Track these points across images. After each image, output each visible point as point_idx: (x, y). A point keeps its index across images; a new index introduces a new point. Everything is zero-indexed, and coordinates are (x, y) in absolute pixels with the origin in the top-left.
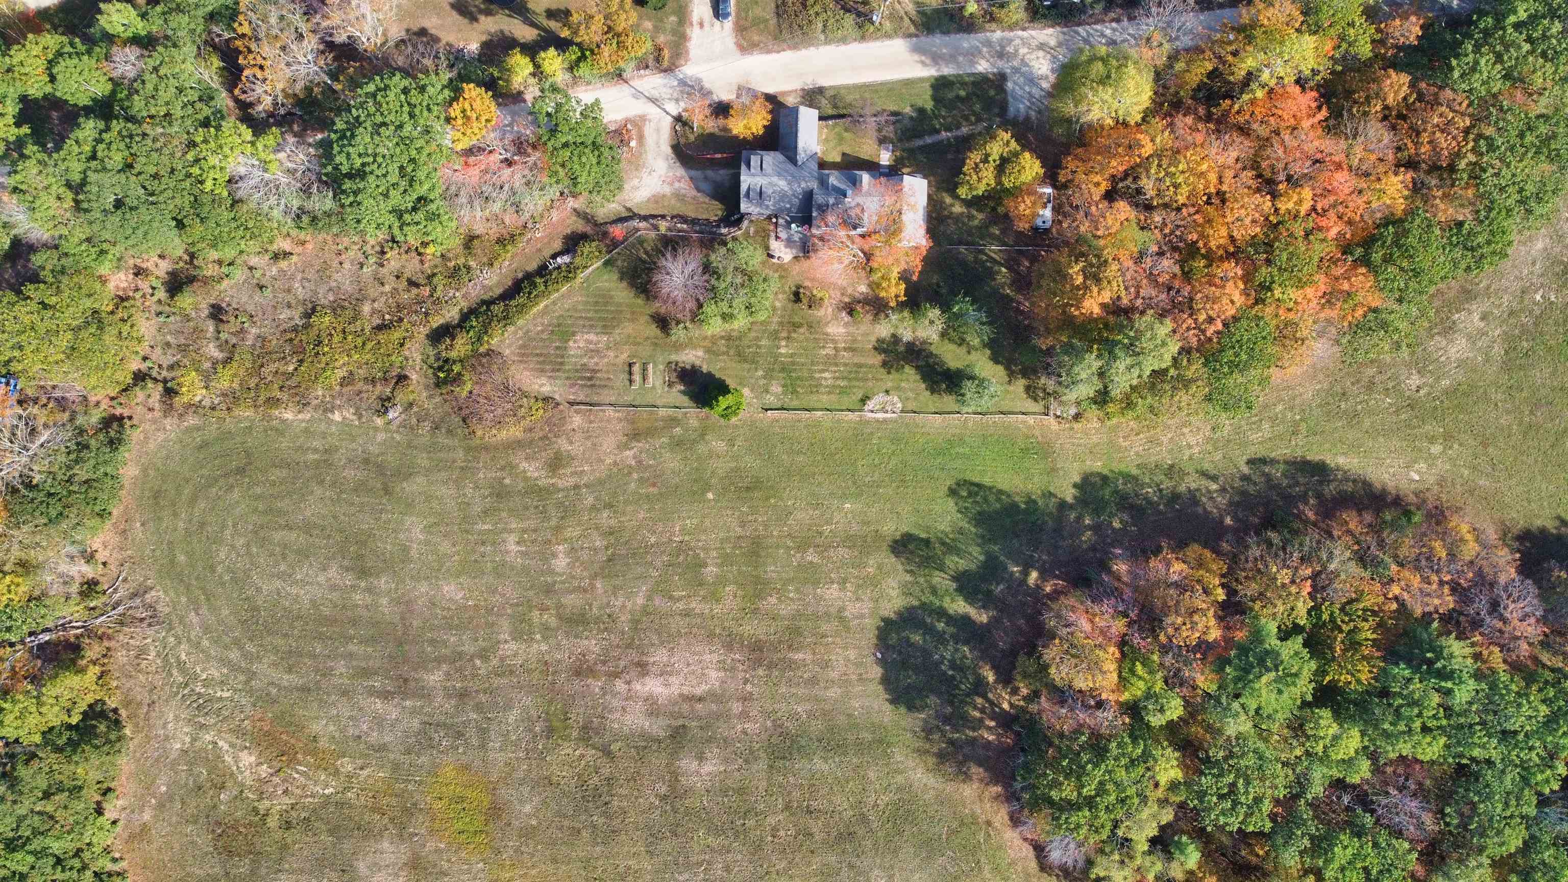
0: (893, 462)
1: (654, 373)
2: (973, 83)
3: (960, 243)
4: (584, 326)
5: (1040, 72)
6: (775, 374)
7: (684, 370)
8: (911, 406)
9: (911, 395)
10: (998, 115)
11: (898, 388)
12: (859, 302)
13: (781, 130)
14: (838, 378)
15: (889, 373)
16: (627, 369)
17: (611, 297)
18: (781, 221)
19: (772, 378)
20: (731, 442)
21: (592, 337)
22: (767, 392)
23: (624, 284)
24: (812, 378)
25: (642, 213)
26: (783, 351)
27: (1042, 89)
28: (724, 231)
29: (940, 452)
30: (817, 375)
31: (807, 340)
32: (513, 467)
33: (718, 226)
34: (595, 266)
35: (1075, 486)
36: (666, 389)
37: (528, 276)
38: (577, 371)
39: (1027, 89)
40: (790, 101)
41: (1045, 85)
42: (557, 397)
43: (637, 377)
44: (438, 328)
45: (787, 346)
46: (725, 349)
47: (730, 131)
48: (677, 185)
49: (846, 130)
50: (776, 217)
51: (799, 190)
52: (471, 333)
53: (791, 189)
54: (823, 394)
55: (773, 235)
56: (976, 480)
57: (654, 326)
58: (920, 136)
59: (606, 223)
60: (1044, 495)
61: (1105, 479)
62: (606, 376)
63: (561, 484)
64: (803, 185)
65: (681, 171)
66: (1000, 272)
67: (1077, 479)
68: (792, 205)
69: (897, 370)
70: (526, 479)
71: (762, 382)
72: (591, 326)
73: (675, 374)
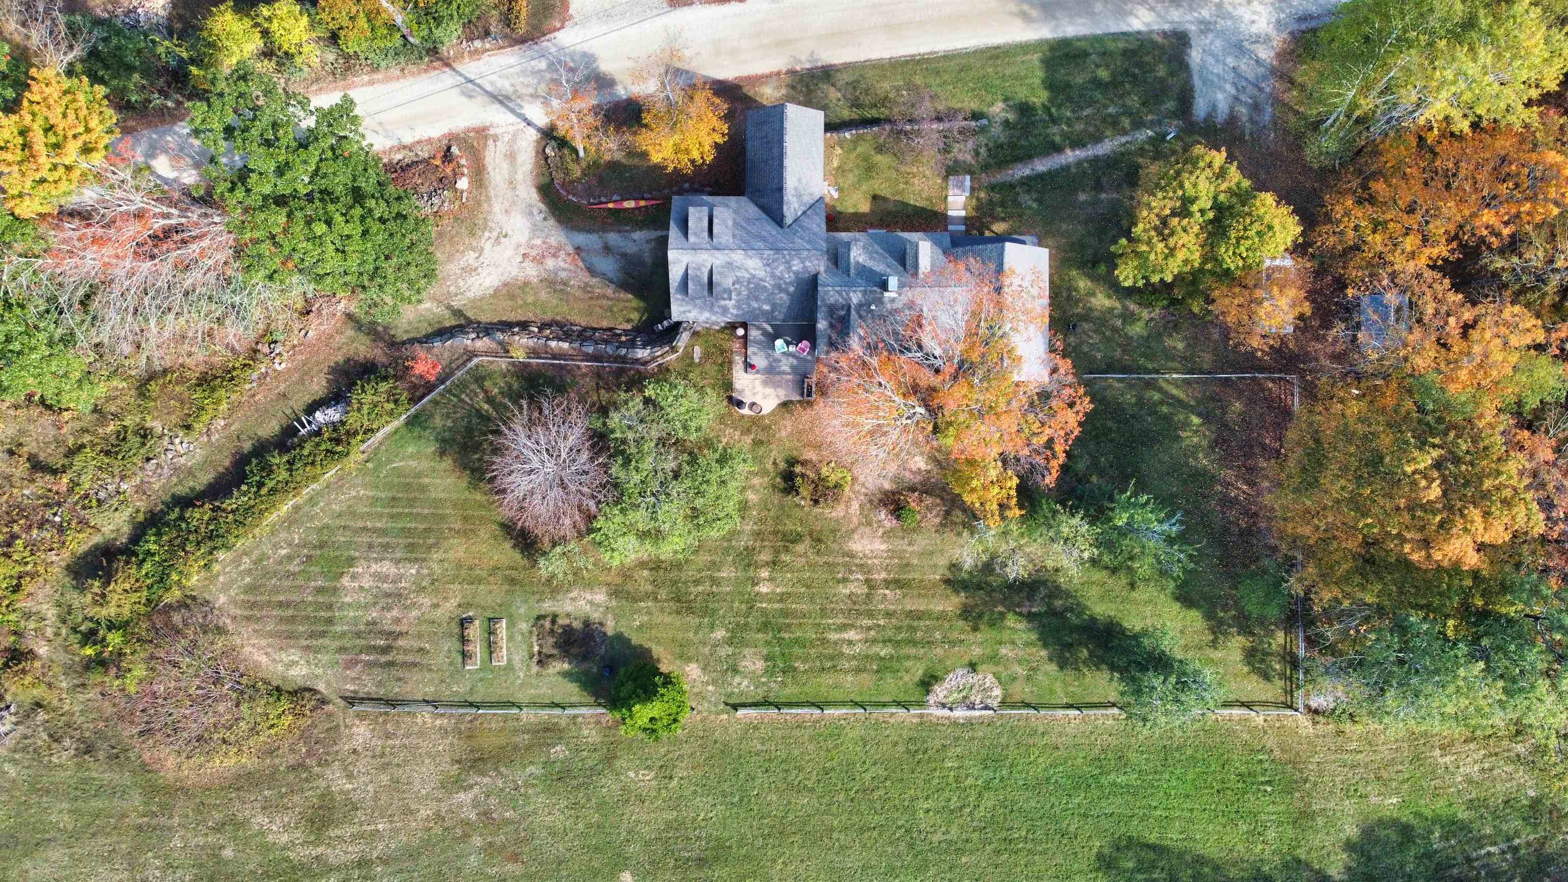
0: (989, 801)
1: (511, 638)
2: (1125, 53)
3: (1110, 367)
4: (370, 546)
5: (1254, 29)
6: (749, 636)
7: (568, 631)
8: (1021, 691)
9: (1020, 671)
10: (1175, 115)
11: (994, 659)
12: (913, 489)
13: (750, 155)
14: (874, 641)
15: (975, 629)
16: (457, 630)
17: (423, 488)
18: (754, 334)
19: (744, 643)
20: (665, 772)
21: (387, 567)
22: (735, 671)
23: (447, 463)
24: (824, 641)
25: (485, 318)
26: (764, 589)
27: (1258, 61)
28: (642, 353)
29: (1080, 783)
30: (833, 636)
31: (812, 566)
32: (239, 825)
33: (632, 344)
34: (388, 429)
35: (1349, 846)
36: (535, 669)
37: (261, 449)
38: (358, 635)
39: (1230, 61)
40: (768, 94)
41: (1265, 54)
42: (321, 687)
43: (477, 648)
44: (87, 554)
45: (771, 579)
46: (650, 588)
47: (644, 155)
48: (550, 263)
49: (880, 149)
50: (744, 325)
51: (789, 277)
52: (147, 566)
53: (773, 275)
54: (847, 672)
55: (738, 360)
56: (1153, 838)
57: (508, 545)
58: (1027, 157)
59: (412, 341)
60: (1286, 866)
61: (1406, 830)
62: (416, 644)
63: (335, 855)
64: (797, 266)
65: (556, 236)
66: (1186, 424)
67: (1351, 831)
68: (774, 306)
69: (992, 624)
70: (266, 848)
71: (725, 651)
72: (386, 547)
73: (551, 640)
